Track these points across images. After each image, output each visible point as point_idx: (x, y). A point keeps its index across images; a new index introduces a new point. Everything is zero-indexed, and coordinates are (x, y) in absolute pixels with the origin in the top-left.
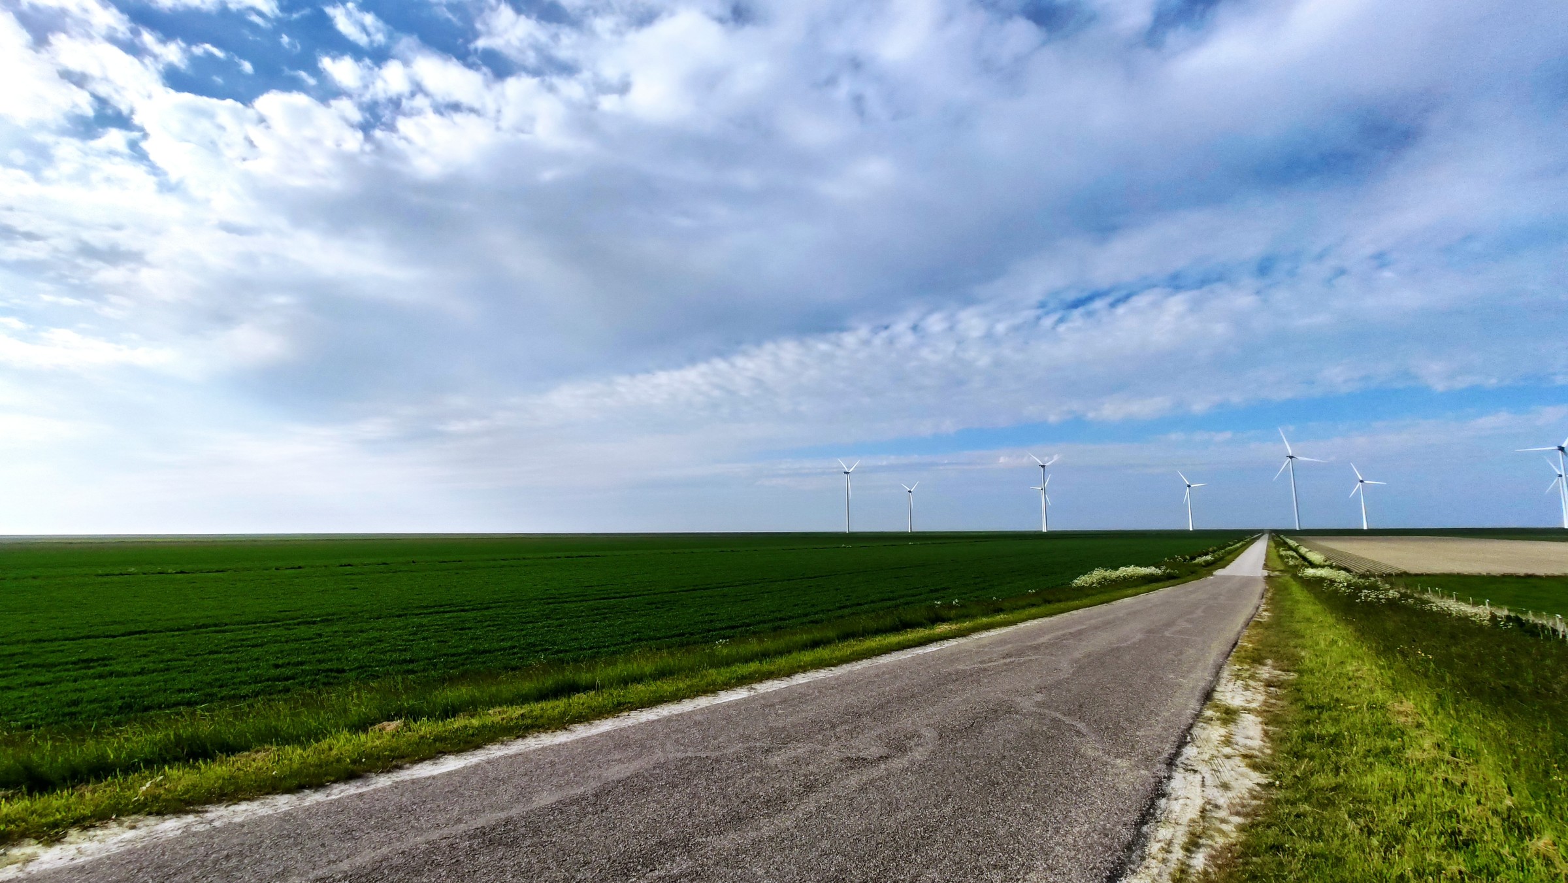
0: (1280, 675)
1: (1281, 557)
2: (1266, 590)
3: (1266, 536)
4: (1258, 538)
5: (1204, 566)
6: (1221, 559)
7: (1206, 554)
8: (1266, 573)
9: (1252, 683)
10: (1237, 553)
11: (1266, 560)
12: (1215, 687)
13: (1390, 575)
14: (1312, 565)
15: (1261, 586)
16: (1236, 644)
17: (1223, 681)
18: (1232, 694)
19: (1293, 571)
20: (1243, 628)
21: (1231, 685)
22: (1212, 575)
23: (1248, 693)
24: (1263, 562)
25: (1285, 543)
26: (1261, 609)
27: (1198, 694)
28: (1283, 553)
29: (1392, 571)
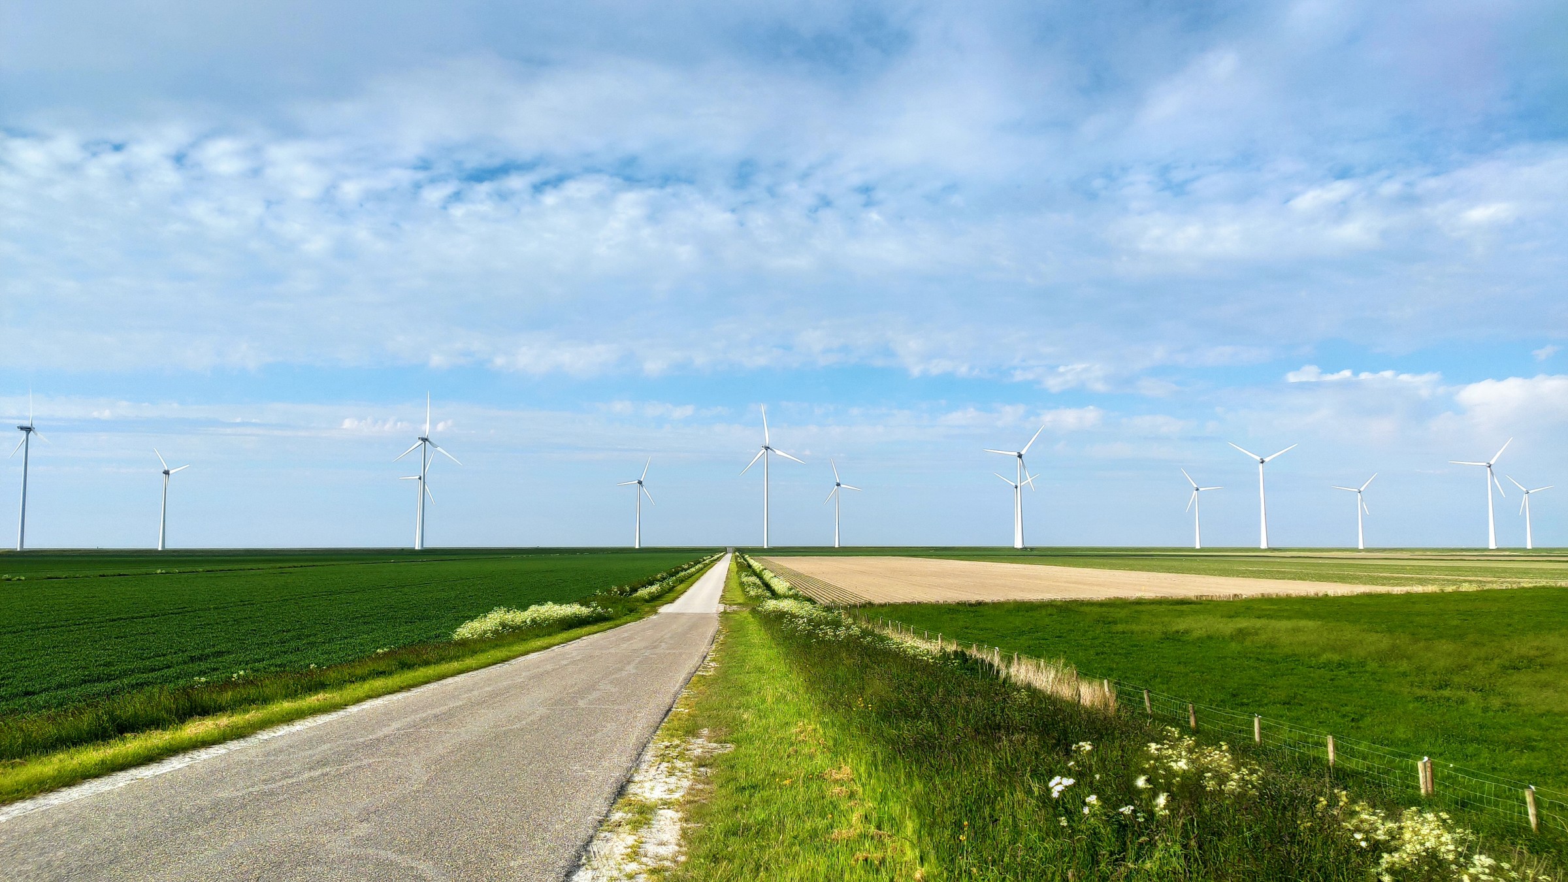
0: (715, 749)
1: (742, 584)
2: (719, 632)
3: (729, 556)
4: (718, 559)
5: (647, 601)
6: (671, 589)
7: (651, 584)
8: (721, 608)
9: (679, 764)
10: (690, 580)
11: (724, 591)
12: (632, 775)
13: (855, 606)
14: (775, 595)
15: (714, 626)
16: (670, 710)
17: (644, 766)
18: (652, 784)
19: (753, 604)
20: (681, 687)
21: (653, 771)
22: (656, 613)
23: (673, 780)
24: (721, 593)
25: (750, 566)
26: (708, 658)
27: (609, 790)
28: (745, 579)
29: (858, 601)
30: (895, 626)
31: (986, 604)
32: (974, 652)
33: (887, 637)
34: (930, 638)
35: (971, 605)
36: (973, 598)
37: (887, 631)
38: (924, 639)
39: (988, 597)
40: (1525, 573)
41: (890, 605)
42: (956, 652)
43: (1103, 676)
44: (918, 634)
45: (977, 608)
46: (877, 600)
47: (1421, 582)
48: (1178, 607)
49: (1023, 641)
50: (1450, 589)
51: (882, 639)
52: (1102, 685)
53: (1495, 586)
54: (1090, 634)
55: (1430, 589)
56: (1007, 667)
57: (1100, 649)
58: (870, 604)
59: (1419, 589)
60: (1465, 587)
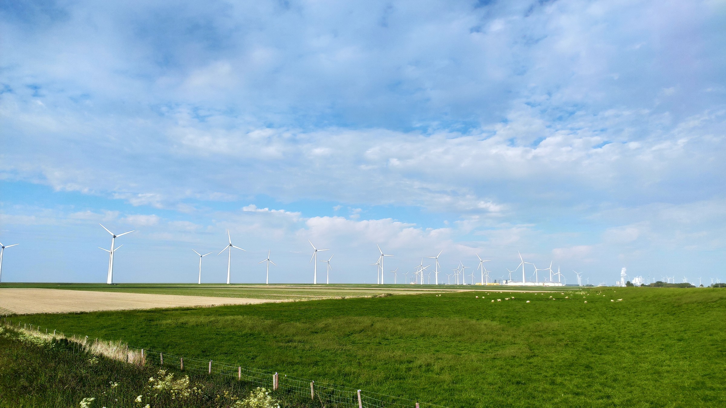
29: (7, 313)
30: (28, 328)
31: (86, 313)
32: (74, 340)
33: (22, 333)
34: (48, 332)
35: (77, 314)
36: (78, 310)
37: (22, 330)
38: (44, 333)
39: (87, 310)
41: (28, 315)
42: (62, 340)
43: (143, 347)
44: (42, 331)
45: (81, 315)
46: (20, 312)
48: (185, 312)
49: (103, 331)
51: (17, 334)
52: (140, 352)
54: (140, 327)
56: (90, 346)
57: (144, 334)
58: (15, 315)
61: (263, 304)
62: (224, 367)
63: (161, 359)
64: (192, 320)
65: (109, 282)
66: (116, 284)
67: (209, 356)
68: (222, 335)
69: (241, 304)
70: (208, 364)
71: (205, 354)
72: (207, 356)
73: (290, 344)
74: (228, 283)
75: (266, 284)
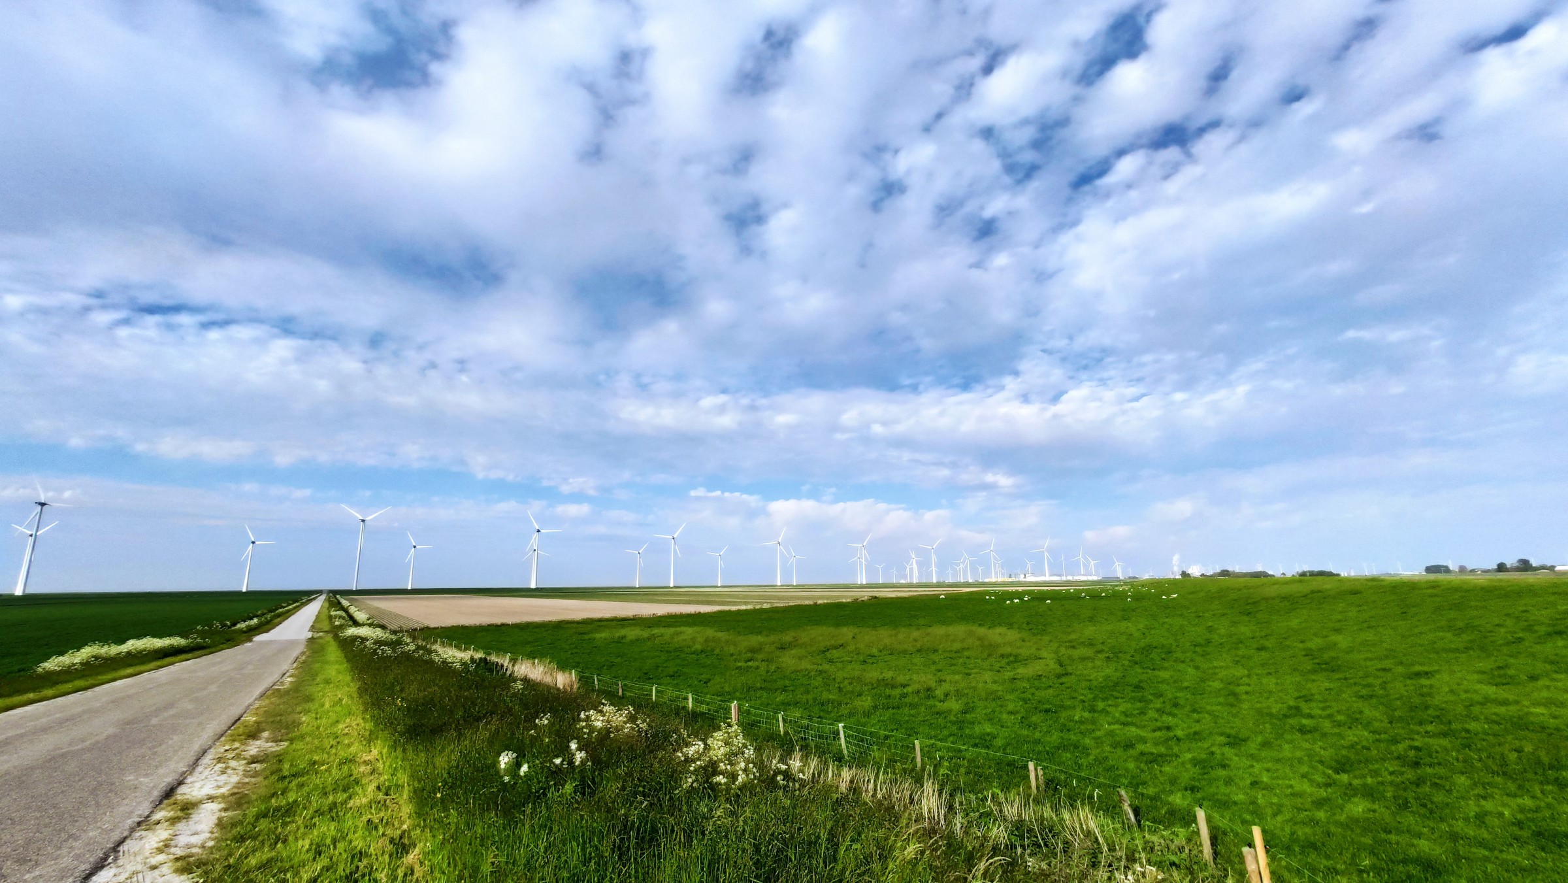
0: (270, 747)
1: (330, 617)
2: (303, 653)
3: (323, 597)
4: (314, 599)
5: (245, 632)
6: (268, 622)
7: (251, 619)
8: (310, 635)
9: (233, 763)
10: (287, 615)
11: (314, 622)
12: (185, 778)
13: (416, 629)
14: (356, 623)
15: (302, 648)
16: (239, 719)
17: (200, 769)
18: (202, 783)
19: (335, 631)
20: (256, 699)
21: (207, 772)
22: (251, 641)
23: (224, 777)
24: (311, 624)
25: (339, 603)
26: (288, 674)
27: (156, 794)
28: (333, 613)
29: (418, 626)
30: (443, 644)
31: (509, 625)
32: (494, 658)
33: (436, 651)
34: (466, 649)
35: (497, 626)
36: (499, 620)
37: (434, 647)
38: (461, 650)
39: (509, 621)
40: (792, 598)
41: (442, 628)
42: (481, 659)
43: (574, 667)
44: (458, 647)
45: (503, 628)
46: (432, 625)
47: (746, 603)
48: (621, 623)
49: (529, 649)
50: (758, 607)
51: (430, 652)
52: (571, 674)
53: (778, 605)
54: (569, 642)
55: (749, 607)
56: (513, 666)
57: (575, 651)
58: (428, 628)
59: (743, 607)
60: (765, 606)
61: (715, 613)
62: (670, 693)
63: (596, 682)
64: (632, 633)
65: (533, 586)
66: (542, 589)
67: (652, 678)
68: (667, 652)
69: (688, 612)
70: (651, 690)
71: (647, 677)
72: (650, 679)
73: (750, 664)
74: (672, 585)
75: (717, 587)
